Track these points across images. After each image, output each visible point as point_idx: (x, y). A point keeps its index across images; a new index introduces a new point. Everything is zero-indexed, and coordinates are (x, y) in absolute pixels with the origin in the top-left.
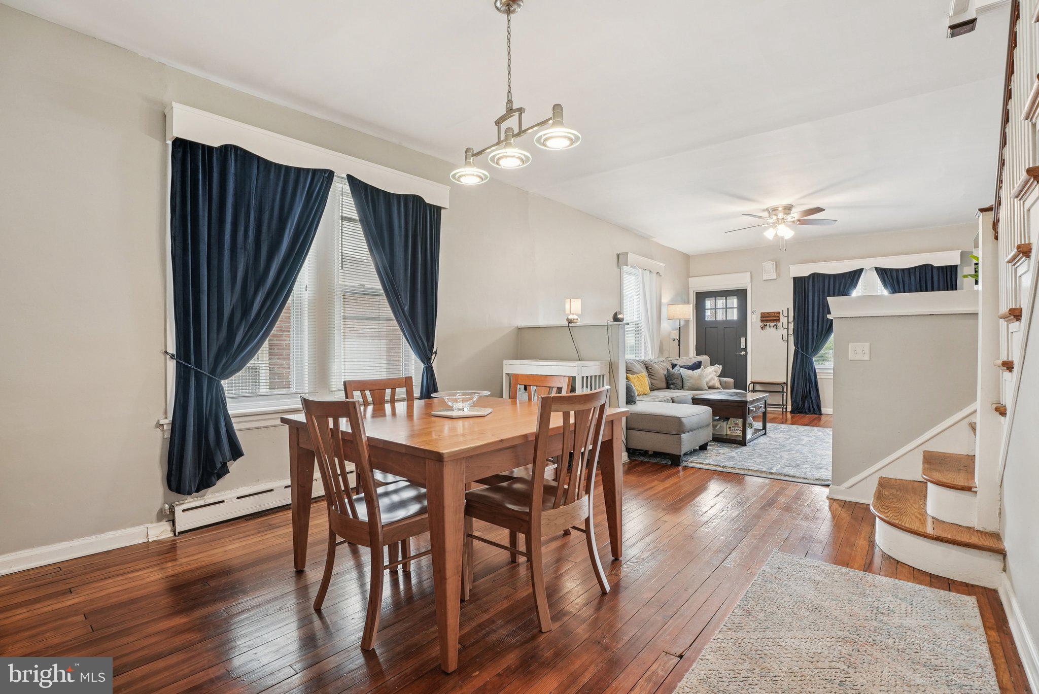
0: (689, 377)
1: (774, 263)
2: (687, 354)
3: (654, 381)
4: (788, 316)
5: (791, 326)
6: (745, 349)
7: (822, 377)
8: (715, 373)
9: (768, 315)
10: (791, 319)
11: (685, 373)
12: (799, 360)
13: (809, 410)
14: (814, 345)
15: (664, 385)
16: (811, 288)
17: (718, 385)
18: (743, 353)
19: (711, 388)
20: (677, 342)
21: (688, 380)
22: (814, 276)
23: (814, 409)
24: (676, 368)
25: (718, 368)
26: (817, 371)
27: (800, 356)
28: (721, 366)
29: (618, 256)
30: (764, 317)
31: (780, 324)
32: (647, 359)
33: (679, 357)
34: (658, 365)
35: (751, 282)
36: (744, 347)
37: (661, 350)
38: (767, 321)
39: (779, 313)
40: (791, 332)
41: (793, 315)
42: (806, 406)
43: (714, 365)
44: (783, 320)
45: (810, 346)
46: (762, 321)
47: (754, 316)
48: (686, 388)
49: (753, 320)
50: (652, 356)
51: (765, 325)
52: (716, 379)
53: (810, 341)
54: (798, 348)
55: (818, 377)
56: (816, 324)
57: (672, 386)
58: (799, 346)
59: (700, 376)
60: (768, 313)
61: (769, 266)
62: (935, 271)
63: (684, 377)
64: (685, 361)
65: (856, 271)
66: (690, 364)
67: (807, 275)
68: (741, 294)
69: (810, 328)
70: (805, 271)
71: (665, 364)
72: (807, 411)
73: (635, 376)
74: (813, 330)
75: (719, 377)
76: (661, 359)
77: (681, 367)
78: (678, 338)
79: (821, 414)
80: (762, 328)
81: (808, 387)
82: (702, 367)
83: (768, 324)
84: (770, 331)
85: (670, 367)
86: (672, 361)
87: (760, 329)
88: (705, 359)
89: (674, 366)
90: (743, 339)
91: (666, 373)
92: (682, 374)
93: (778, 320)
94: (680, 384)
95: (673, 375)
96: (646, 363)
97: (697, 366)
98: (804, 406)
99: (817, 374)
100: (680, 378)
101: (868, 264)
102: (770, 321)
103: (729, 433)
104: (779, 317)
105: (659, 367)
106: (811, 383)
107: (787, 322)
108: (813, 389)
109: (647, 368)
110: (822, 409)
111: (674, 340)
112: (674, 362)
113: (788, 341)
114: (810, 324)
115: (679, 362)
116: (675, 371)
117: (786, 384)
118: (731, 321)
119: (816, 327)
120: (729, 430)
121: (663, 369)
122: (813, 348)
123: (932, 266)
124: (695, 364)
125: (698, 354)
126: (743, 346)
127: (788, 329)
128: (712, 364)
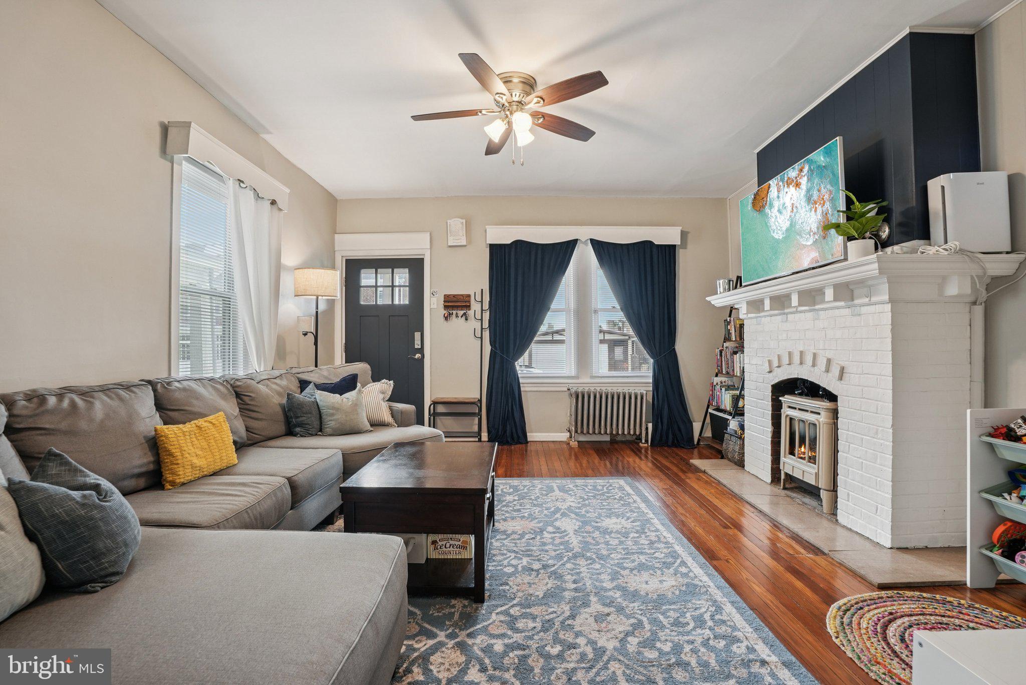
0: (334, 408)
1: (464, 221)
2: (331, 359)
3: (254, 424)
4: (482, 302)
5: (487, 316)
6: (421, 350)
7: (527, 389)
8: (382, 396)
9: (455, 299)
10: (486, 306)
11: (326, 399)
12: (497, 366)
13: (513, 438)
14: (517, 344)
15: (281, 428)
16: (513, 261)
17: (388, 418)
18: (418, 356)
19: (377, 425)
20: (311, 338)
21: (333, 415)
22: (518, 244)
23: (519, 437)
24: (308, 390)
25: (387, 386)
26: (521, 381)
27: (498, 360)
28: (392, 382)
29: (165, 129)
30: (448, 302)
31: (471, 313)
32: (241, 373)
33: (316, 366)
34: (267, 386)
35: (431, 248)
36: (420, 347)
37: (281, 353)
38: (453, 307)
39: (469, 296)
40: (486, 324)
41: (489, 300)
42: (508, 432)
43: (379, 381)
44: (475, 307)
45: (512, 346)
46: (446, 307)
47: (434, 300)
48: (328, 430)
49: (432, 305)
50: (259, 364)
51: (450, 314)
52: (385, 406)
53: (512, 337)
54: (496, 349)
55: (522, 389)
56: (519, 315)
57: (298, 429)
58: (497, 346)
59: (356, 405)
60: (454, 296)
61: (457, 225)
62: (655, 250)
63: (324, 411)
64: (325, 373)
65: (569, 242)
66: (336, 380)
67: (509, 242)
68: (415, 266)
69: (512, 319)
70: (505, 235)
71: (284, 383)
72: (509, 440)
73: (187, 427)
74: (515, 322)
75: (389, 400)
76: (277, 373)
77: (320, 387)
78: (313, 330)
79: (527, 442)
80: (446, 318)
81: (510, 405)
82: (359, 385)
83: (454, 312)
84: (457, 323)
85: (294, 386)
86: (300, 376)
87: (443, 319)
88: (361, 368)
89: (303, 384)
90: (417, 335)
91: (284, 401)
92: (320, 403)
93: (468, 307)
94: (316, 423)
95: (301, 405)
96: (238, 383)
97: (348, 384)
98: (505, 432)
99: (521, 385)
100: (315, 412)
101: (584, 233)
102: (457, 307)
103: (434, 555)
104: (469, 302)
105: (271, 389)
106: (514, 398)
107: (480, 309)
108: (516, 406)
109: (238, 395)
110: (528, 434)
111: (305, 334)
112: (305, 377)
113: (481, 338)
114: (512, 314)
115: (315, 377)
116: (305, 397)
117: (480, 401)
118: (400, 307)
119: (519, 318)
120: (432, 547)
121: (279, 394)
122: (516, 349)
123: (650, 243)
124: (344, 380)
125: (348, 360)
126: (417, 345)
127: (482, 320)
128: (376, 378)
